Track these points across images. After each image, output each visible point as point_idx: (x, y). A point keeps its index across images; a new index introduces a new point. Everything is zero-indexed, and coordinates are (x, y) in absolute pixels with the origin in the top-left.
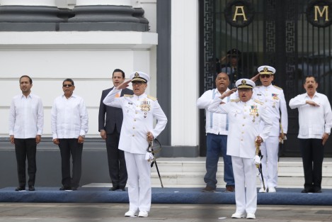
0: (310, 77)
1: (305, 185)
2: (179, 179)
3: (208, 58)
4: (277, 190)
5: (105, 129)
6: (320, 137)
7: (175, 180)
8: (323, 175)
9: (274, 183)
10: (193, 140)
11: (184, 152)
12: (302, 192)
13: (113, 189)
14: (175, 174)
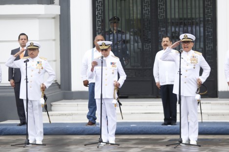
2: (74, 116)
5: (13, 79)
7: (71, 117)
13: (20, 125)
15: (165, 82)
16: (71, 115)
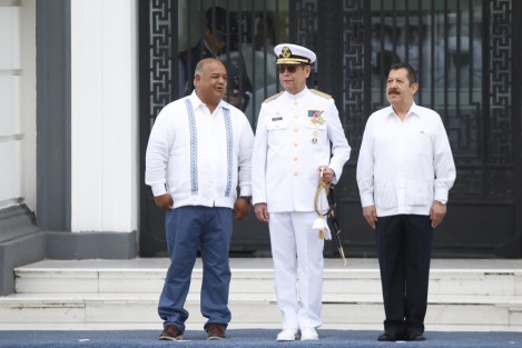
0: (397, 68)
1: (386, 323)
2: (90, 311)
3: (158, 23)
4: (322, 334)
6: (425, 212)
7: (80, 312)
8: (429, 301)
9: (313, 318)
10: (123, 218)
11: (102, 247)
12: (380, 339)
14: (80, 298)
15: (396, 207)
16: (82, 305)
